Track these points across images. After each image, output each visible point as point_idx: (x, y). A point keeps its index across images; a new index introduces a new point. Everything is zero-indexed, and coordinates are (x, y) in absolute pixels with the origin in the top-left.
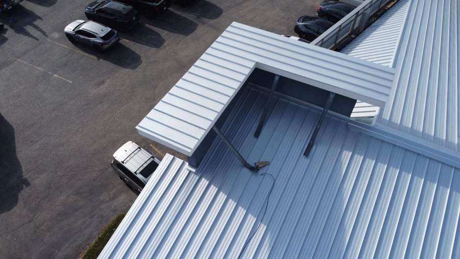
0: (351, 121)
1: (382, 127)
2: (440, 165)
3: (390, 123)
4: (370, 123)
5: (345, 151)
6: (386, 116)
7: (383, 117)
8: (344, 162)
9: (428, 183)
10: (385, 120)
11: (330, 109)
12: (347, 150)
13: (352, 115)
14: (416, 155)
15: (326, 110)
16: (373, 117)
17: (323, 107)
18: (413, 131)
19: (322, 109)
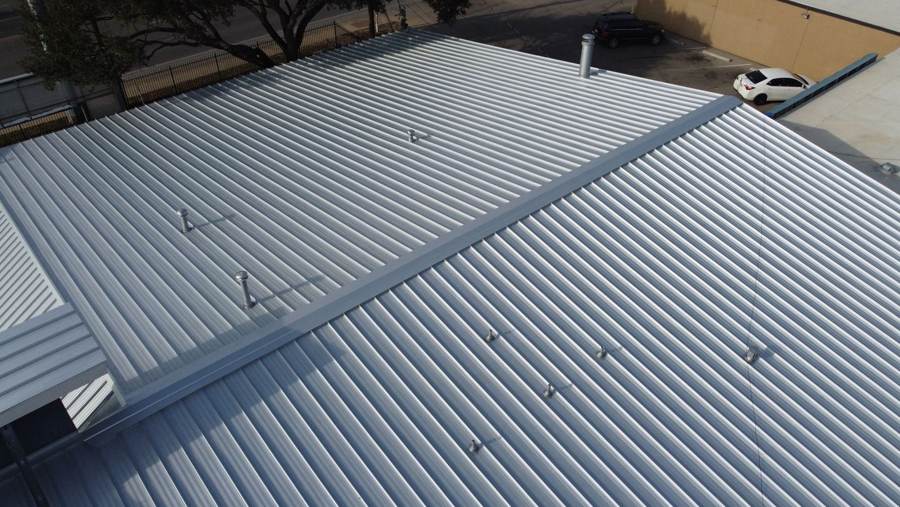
0: (83, 433)
1: (139, 394)
2: (260, 363)
3: (145, 377)
4: (118, 405)
5: (126, 484)
6: (129, 372)
7: (126, 379)
8: (141, 499)
9: (272, 398)
10: (134, 380)
11: (29, 453)
12: (127, 479)
13: (78, 422)
14: (222, 383)
15: (22, 462)
16: (112, 393)
17: (11, 463)
18: (185, 357)
19: (14, 466)
